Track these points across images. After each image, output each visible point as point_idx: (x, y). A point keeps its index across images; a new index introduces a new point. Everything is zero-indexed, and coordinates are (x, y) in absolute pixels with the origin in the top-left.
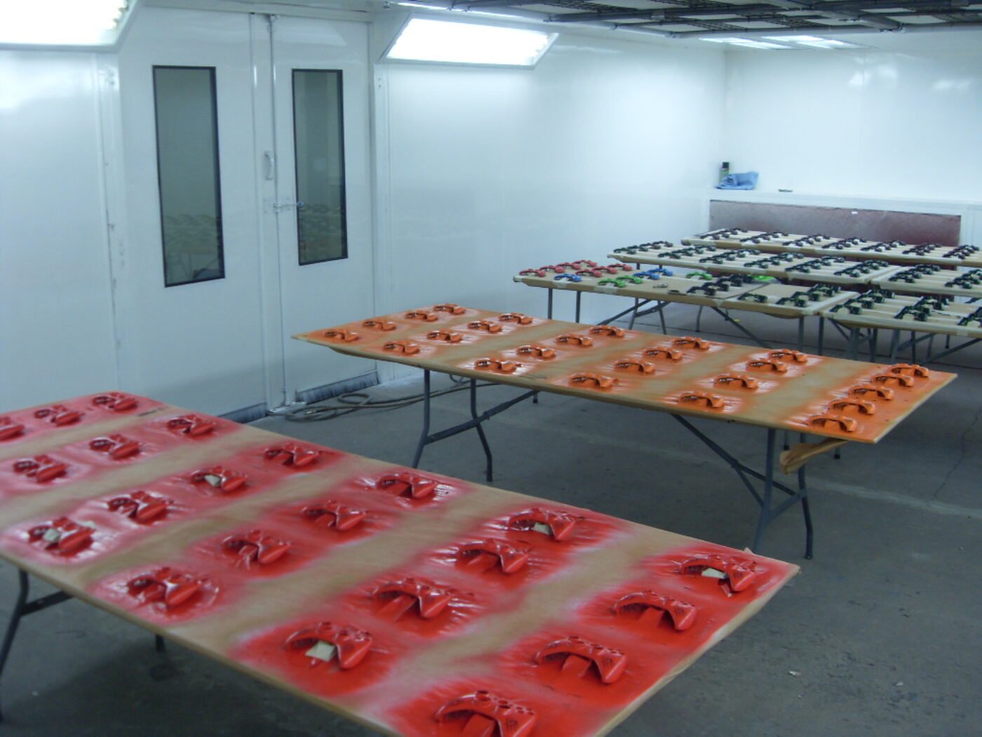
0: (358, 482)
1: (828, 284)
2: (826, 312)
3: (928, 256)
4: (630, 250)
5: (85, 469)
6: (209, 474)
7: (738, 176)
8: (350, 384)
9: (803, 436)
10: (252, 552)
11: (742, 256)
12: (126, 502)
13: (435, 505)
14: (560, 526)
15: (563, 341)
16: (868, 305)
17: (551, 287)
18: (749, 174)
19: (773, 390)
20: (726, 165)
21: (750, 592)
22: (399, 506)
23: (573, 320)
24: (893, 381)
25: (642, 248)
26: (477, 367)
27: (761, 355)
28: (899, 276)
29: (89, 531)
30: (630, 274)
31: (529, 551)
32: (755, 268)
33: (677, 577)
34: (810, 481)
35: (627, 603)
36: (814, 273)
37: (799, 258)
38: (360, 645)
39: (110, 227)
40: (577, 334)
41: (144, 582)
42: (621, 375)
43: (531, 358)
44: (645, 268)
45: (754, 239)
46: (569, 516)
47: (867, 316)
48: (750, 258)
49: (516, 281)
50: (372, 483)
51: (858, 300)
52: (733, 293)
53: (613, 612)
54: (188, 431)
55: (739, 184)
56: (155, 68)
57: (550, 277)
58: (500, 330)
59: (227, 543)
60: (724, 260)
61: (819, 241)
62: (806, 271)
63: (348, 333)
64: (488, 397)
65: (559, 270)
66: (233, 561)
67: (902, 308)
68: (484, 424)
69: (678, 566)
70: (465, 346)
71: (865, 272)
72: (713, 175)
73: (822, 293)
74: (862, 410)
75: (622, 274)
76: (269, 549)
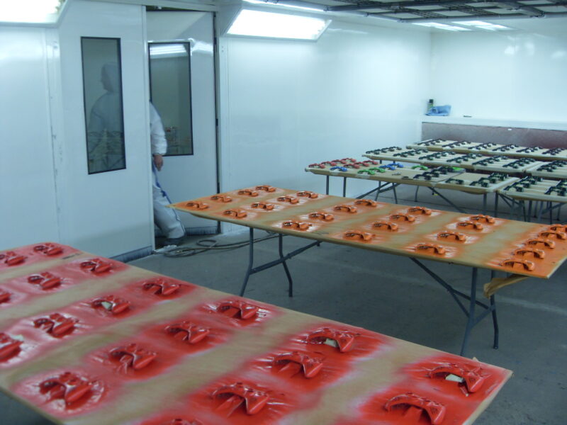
0: (204, 307)
1: (500, 173)
2: (502, 191)
3: (558, 156)
4: (376, 152)
5: (22, 296)
6: (104, 301)
7: (439, 108)
10: (130, 360)
11: (445, 156)
12: (47, 322)
13: (255, 324)
14: (344, 341)
15: (338, 209)
16: (527, 186)
17: (328, 175)
18: (445, 107)
19: (476, 241)
20: (431, 101)
21: (481, 393)
22: (233, 325)
23: (342, 195)
24: (553, 236)
25: (383, 151)
26: (284, 226)
27: (465, 219)
28: (543, 168)
29: (18, 343)
30: (377, 167)
31: (323, 360)
32: (454, 163)
33: (427, 380)
35: (395, 403)
36: (490, 166)
37: (480, 156)
40: (347, 205)
41: (52, 383)
42: (377, 232)
43: (318, 221)
44: (385, 163)
45: (450, 145)
46: (350, 333)
47: (527, 193)
48: (449, 157)
49: (306, 171)
50: (214, 308)
51: (520, 183)
52: (442, 179)
53: (385, 409)
54: (93, 270)
55: (439, 113)
57: (328, 168)
58: (298, 202)
59: (112, 353)
60: (434, 158)
61: (490, 146)
62: (485, 165)
63: (201, 204)
64: (290, 244)
65: (333, 164)
66: (115, 367)
67: (549, 188)
68: (288, 262)
69: (429, 372)
70: (275, 212)
71: (521, 165)
72: (423, 107)
73: (497, 178)
74: (537, 255)
75: (373, 167)
76: (141, 359)
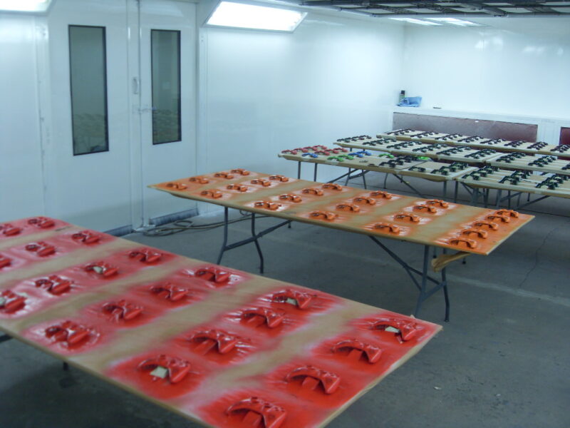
0: (184, 272)
1: (461, 162)
2: (460, 179)
3: (518, 148)
4: (347, 140)
5: (22, 261)
6: (95, 266)
7: (410, 99)
8: (181, 215)
9: (445, 250)
10: (121, 312)
11: (412, 145)
12: (46, 282)
13: (228, 287)
14: (302, 300)
15: (306, 192)
16: (484, 175)
17: (300, 161)
18: (416, 98)
19: (428, 223)
20: (403, 92)
21: (413, 341)
22: (208, 287)
23: (313, 180)
24: (498, 219)
25: (354, 139)
26: (256, 206)
27: (422, 203)
28: (502, 158)
29: (23, 299)
30: (346, 154)
31: (284, 314)
32: (419, 152)
33: (371, 331)
34: (448, 276)
35: (341, 346)
36: (453, 156)
37: (444, 147)
38: (183, 368)
39: (42, 119)
40: (315, 188)
41: (55, 329)
42: (340, 212)
43: (287, 202)
44: (355, 151)
45: (418, 135)
46: (308, 294)
47: (484, 181)
48: (416, 146)
49: (279, 156)
50: (192, 273)
51: (478, 172)
52: (406, 166)
53: (333, 352)
54: (84, 241)
55: (410, 103)
56: (70, 26)
57: (299, 154)
58: (270, 185)
59: (105, 307)
60: (401, 147)
61: (456, 137)
62: (448, 155)
63: (180, 184)
64: (261, 224)
65: (305, 150)
66: (108, 318)
67: (504, 177)
68: (259, 240)
69: (371, 325)
70: (248, 194)
71: (483, 156)
72: (395, 98)
73: (457, 168)
74: (480, 235)
75: (342, 154)
76: (130, 311)
